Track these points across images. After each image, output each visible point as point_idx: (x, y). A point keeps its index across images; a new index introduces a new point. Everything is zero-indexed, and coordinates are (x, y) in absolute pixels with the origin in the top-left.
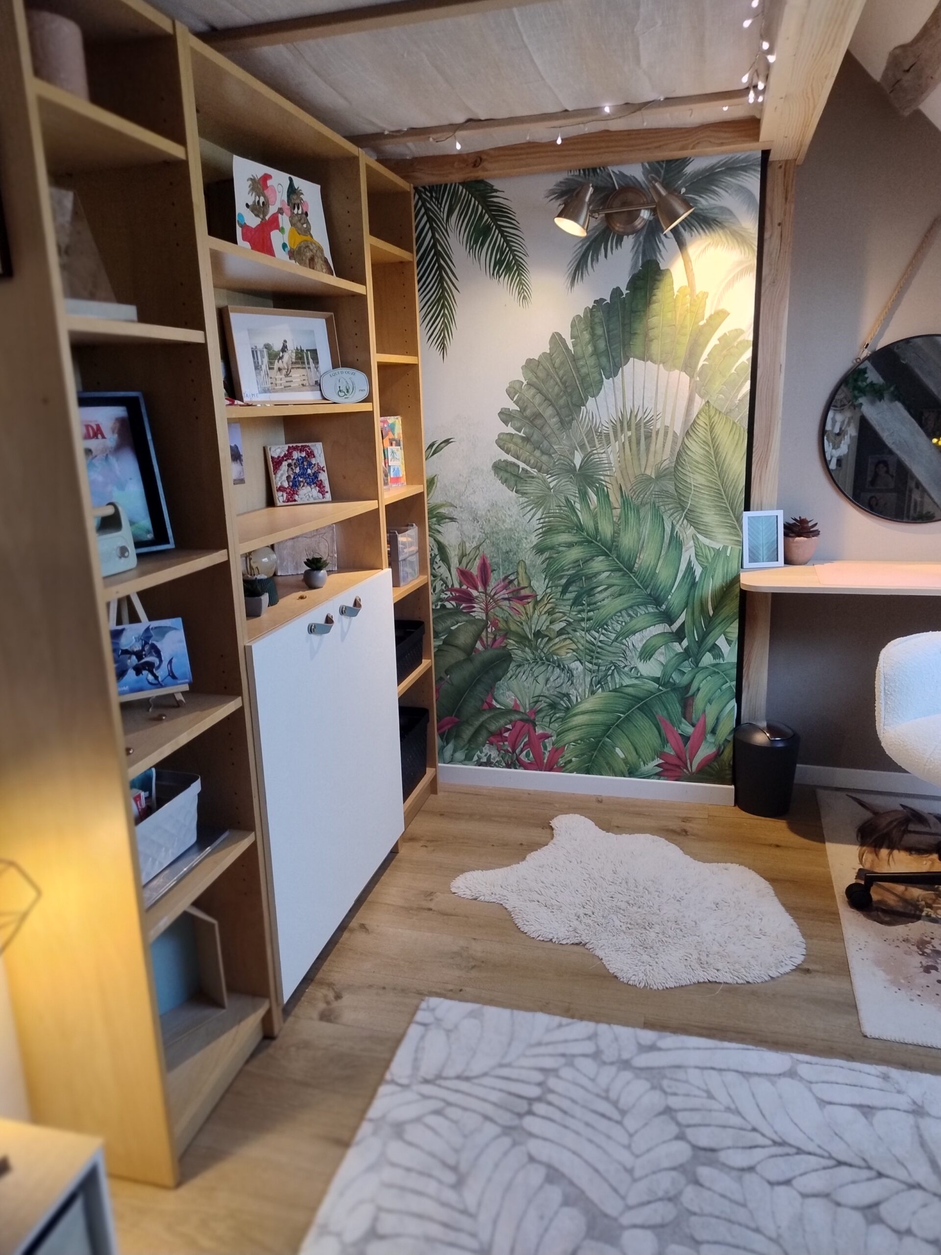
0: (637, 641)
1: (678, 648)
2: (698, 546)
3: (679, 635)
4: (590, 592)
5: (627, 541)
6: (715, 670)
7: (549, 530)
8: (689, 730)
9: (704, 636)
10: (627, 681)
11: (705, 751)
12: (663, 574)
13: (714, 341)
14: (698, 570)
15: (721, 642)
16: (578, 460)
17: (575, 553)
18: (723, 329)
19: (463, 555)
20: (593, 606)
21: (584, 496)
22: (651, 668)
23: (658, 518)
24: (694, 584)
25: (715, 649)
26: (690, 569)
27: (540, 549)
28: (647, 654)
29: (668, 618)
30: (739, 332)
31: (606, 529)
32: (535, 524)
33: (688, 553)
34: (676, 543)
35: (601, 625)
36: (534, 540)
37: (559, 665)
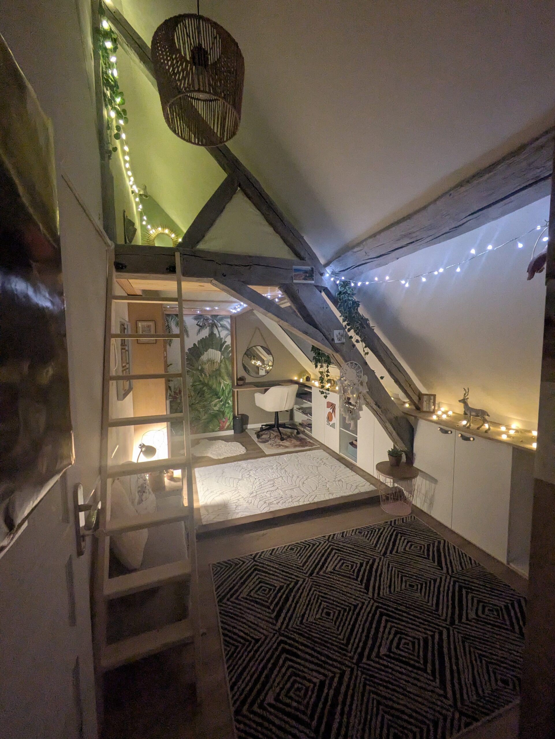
0: (213, 403)
1: (221, 403)
2: (224, 383)
3: (221, 401)
4: (203, 394)
5: (210, 383)
6: (228, 407)
7: (195, 382)
8: (224, 420)
9: (226, 400)
10: (212, 412)
11: (228, 424)
12: (218, 389)
13: (224, 346)
14: (224, 388)
15: (229, 402)
16: (200, 368)
17: (201, 386)
18: (226, 344)
19: (175, 388)
20: (204, 397)
21: (201, 375)
22: (216, 408)
23: (216, 378)
24: (224, 391)
25: (228, 403)
26: (223, 388)
27: (192, 386)
28: (215, 405)
29: (219, 398)
30: (228, 345)
31: (206, 381)
32: (191, 381)
33: (222, 385)
34: (220, 383)
35: (206, 401)
36: (191, 384)
37: (197, 410)
